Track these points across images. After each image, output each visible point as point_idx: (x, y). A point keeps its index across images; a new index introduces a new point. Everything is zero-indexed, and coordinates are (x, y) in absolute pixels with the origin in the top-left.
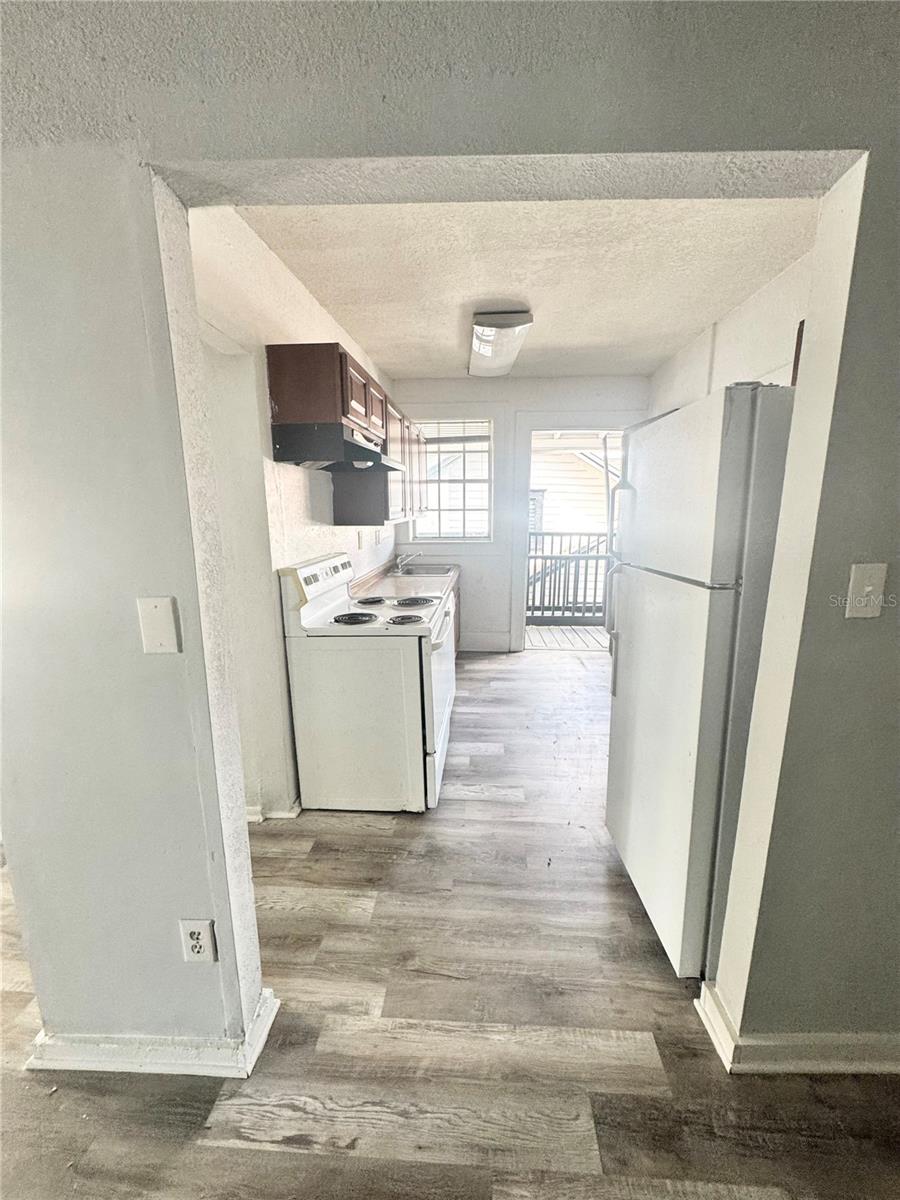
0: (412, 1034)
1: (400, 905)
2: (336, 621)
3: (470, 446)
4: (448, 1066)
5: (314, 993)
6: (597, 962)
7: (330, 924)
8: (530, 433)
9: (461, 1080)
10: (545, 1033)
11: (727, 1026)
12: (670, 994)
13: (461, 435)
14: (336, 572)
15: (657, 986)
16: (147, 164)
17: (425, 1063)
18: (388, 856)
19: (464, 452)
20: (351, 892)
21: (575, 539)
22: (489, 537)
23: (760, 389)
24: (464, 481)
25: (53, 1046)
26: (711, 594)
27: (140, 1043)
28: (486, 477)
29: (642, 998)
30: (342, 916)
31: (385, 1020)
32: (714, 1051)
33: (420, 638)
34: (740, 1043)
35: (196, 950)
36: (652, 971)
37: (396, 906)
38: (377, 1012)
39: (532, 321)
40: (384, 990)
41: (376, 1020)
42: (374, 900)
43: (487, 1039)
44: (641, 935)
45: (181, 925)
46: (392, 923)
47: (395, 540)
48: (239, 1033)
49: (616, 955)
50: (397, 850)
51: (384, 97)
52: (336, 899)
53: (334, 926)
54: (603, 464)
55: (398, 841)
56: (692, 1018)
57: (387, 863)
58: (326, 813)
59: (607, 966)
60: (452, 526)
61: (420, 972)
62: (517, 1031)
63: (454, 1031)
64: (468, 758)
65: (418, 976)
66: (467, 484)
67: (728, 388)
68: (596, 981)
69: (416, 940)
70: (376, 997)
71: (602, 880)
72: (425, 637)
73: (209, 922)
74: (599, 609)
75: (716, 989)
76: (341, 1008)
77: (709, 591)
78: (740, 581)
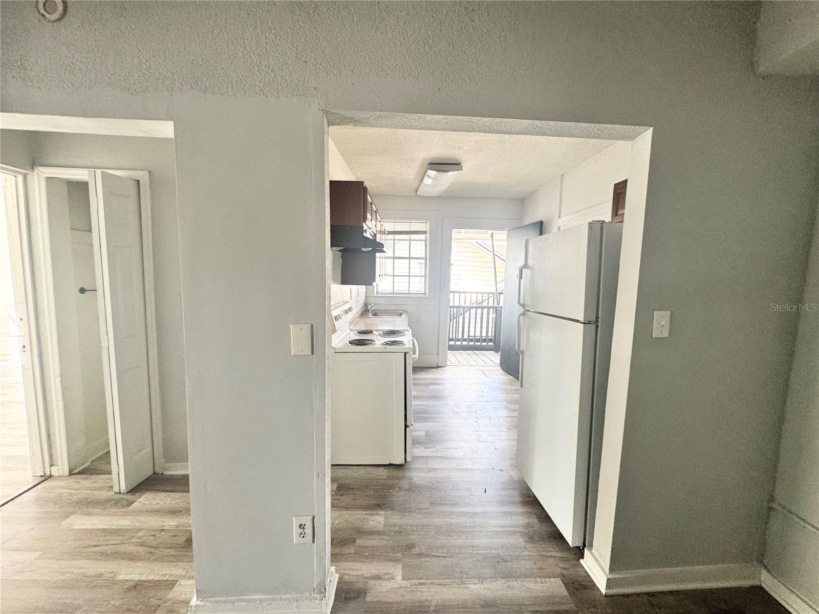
0: (421, 588)
1: (400, 519)
2: (350, 343)
3: (413, 237)
4: (447, 603)
5: (360, 570)
6: (523, 544)
7: (359, 531)
8: (452, 231)
9: (456, 610)
10: (500, 583)
11: (601, 569)
12: (567, 558)
13: (409, 230)
14: (346, 314)
15: (558, 554)
16: (322, 110)
17: (434, 603)
18: (386, 491)
19: (410, 240)
20: (368, 512)
21: (474, 296)
22: (425, 293)
23: (605, 224)
24: (410, 258)
25: (203, 606)
26: (584, 326)
27: (260, 600)
28: (424, 256)
29: (551, 561)
30: (365, 527)
31: (405, 582)
32: (594, 585)
33: (405, 354)
34: (610, 577)
35: (302, 536)
36: (555, 547)
37: (396, 519)
38: (399, 578)
39: (462, 170)
40: (401, 566)
41: (400, 582)
42: (383, 516)
43: (468, 588)
44: (545, 528)
45: (294, 520)
46: (397, 529)
47: (366, 294)
48: (322, 590)
49: (533, 539)
50: (392, 487)
51: (440, 89)
52: (359, 517)
53: (362, 532)
54: (492, 250)
55: (391, 482)
56: (580, 569)
57: (387, 496)
58: (341, 467)
59: (529, 546)
60: (401, 286)
61: (420, 555)
62: (484, 582)
63: (448, 585)
64: (424, 432)
65: (420, 557)
66: (411, 260)
67: (589, 223)
68: (524, 553)
69: (414, 538)
70: (397, 571)
71: (518, 499)
72: (408, 353)
73: (312, 517)
74: (490, 340)
75: (593, 551)
76: (377, 577)
77: (583, 325)
78: (598, 320)
